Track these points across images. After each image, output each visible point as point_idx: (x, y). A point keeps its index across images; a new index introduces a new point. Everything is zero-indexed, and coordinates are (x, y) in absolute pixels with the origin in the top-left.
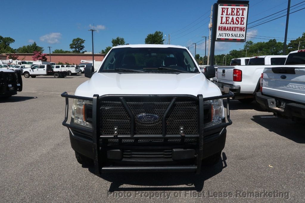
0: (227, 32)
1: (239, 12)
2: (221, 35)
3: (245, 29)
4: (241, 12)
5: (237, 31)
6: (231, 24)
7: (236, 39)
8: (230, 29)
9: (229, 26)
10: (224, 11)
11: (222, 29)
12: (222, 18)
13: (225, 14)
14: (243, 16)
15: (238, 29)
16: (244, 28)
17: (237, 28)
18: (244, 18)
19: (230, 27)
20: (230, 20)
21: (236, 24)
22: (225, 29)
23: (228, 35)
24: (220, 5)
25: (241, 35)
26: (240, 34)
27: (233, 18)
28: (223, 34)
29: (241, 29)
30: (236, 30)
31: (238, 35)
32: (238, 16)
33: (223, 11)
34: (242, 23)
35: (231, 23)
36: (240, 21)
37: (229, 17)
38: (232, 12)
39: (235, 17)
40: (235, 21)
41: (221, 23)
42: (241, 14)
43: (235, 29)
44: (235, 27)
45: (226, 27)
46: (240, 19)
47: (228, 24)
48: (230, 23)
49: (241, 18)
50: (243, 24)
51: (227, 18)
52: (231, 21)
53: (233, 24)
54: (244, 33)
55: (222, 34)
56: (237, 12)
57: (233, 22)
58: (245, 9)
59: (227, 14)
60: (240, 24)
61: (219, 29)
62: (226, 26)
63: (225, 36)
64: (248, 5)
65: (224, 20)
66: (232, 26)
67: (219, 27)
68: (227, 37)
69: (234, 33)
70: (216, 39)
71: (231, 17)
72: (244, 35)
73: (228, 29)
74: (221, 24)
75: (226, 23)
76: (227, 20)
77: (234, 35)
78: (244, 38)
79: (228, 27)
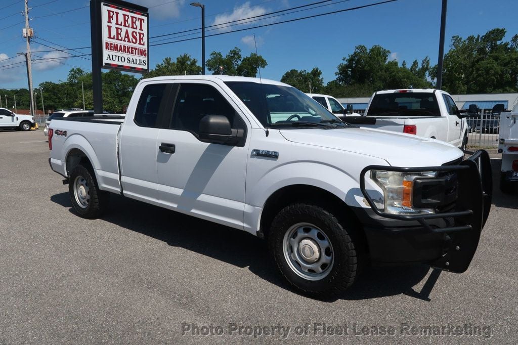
0: (120, 54)
1: (135, 23)
2: (111, 59)
3: (147, 52)
4: (138, 23)
5: (136, 54)
6: (125, 41)
7: (135, 68)
8: (125, 49)
9: (123, 43)
10: (112, 17)
11: (111, 47)
12: (110, 27)
13: (114, 21)
14: (142, 30)
15: (137, 51)
16: (145, 51)
17: (136, 49)
18: (143, 34)
19: (124, 47)
20: (123, 34)
21: (133, 42)
22: (116, 48)
23: (123, 59)
24: (104, 5)
25: (142, 63)
26: (140, 60)
27: (127, 30)
28: (114, 57)
29: (141, 52)
30: (134, 52)
31: (138, 62)
32: (135, 30)
33: (110, 17)
34: (142, 43)
35: (125, 39)
36: (138, 37)
37: (121, 29)
38: (125, 21)
39: (130, 30)
40: (131, 37)
41: (110, 37)
42: (139, 27)
43: (132, 51)
44: (132, 48)
45: (117, 45)
46: (138, 35)
47: (121, 40)
48: (123, 39)
49: (140, 34)
50: (143, 45)
51: (117, 29)
52: (125, 37)
53: (129, 41)
54: (146, 58)
55: (112, 55)
56: (133, 23)
57: (128, 37)
58: (143, 20)
59: (117, 23)
60: (139, 44)
61: (107, 47)
62: (119, 43)
63: (118, 61)
64: (148, 14)
65: (114, 33)
66: (127, 44)
67: (107, 43)
68: (120, 63)
69: (131, 57)
70: (104, 64)
71: (124, 29)
72: (147, 63)
73: (121, 49)
74: (108, 38)
75: (118, 39)
76: (118, 34)
77: (131, 60)
78: (146, 67)
79: (121, 46)
